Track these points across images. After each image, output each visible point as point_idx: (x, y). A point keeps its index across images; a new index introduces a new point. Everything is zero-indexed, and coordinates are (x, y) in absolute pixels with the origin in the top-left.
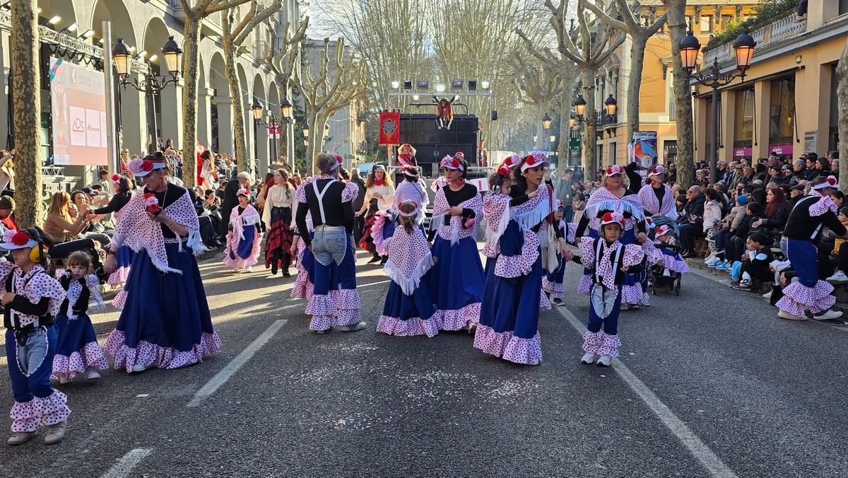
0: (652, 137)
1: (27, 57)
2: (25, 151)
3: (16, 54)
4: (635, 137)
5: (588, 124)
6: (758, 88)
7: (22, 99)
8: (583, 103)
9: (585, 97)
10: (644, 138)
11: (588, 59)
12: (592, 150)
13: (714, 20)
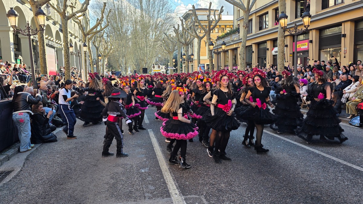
0: (204, 65)
1: (68, 52)
2: (68, 73)
3: (66, 51)
4: (199, 65)
5: (186, 61)
6: (229, 51)
7: (67, 61)
8: (185, 55)
9: (185, 54)
10: (202, 66)
11: (186, 43)
12: (188, 68)
13: (219, 29)
